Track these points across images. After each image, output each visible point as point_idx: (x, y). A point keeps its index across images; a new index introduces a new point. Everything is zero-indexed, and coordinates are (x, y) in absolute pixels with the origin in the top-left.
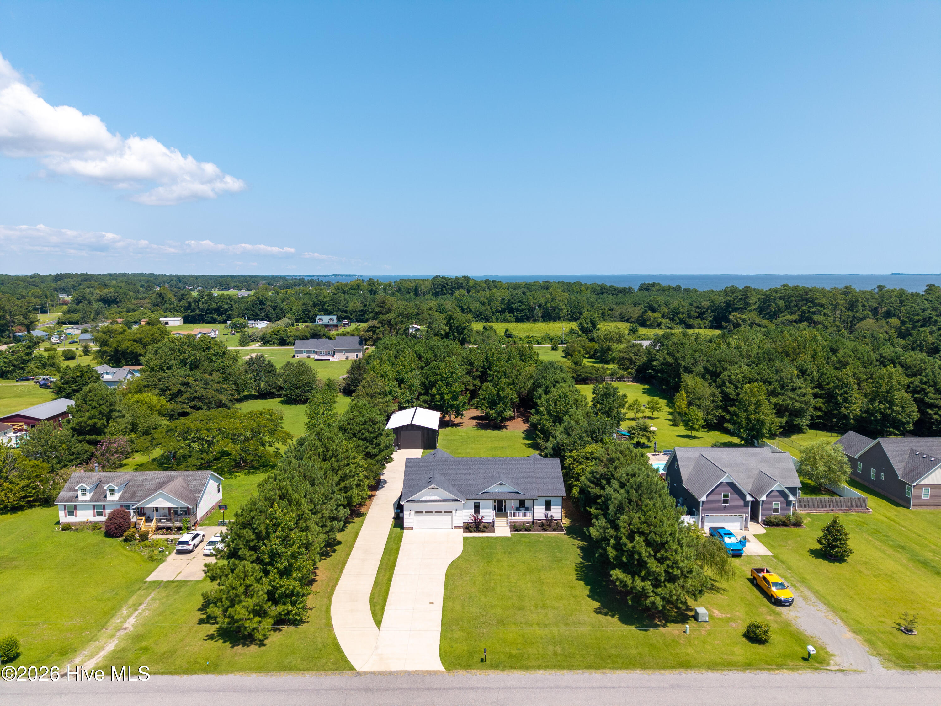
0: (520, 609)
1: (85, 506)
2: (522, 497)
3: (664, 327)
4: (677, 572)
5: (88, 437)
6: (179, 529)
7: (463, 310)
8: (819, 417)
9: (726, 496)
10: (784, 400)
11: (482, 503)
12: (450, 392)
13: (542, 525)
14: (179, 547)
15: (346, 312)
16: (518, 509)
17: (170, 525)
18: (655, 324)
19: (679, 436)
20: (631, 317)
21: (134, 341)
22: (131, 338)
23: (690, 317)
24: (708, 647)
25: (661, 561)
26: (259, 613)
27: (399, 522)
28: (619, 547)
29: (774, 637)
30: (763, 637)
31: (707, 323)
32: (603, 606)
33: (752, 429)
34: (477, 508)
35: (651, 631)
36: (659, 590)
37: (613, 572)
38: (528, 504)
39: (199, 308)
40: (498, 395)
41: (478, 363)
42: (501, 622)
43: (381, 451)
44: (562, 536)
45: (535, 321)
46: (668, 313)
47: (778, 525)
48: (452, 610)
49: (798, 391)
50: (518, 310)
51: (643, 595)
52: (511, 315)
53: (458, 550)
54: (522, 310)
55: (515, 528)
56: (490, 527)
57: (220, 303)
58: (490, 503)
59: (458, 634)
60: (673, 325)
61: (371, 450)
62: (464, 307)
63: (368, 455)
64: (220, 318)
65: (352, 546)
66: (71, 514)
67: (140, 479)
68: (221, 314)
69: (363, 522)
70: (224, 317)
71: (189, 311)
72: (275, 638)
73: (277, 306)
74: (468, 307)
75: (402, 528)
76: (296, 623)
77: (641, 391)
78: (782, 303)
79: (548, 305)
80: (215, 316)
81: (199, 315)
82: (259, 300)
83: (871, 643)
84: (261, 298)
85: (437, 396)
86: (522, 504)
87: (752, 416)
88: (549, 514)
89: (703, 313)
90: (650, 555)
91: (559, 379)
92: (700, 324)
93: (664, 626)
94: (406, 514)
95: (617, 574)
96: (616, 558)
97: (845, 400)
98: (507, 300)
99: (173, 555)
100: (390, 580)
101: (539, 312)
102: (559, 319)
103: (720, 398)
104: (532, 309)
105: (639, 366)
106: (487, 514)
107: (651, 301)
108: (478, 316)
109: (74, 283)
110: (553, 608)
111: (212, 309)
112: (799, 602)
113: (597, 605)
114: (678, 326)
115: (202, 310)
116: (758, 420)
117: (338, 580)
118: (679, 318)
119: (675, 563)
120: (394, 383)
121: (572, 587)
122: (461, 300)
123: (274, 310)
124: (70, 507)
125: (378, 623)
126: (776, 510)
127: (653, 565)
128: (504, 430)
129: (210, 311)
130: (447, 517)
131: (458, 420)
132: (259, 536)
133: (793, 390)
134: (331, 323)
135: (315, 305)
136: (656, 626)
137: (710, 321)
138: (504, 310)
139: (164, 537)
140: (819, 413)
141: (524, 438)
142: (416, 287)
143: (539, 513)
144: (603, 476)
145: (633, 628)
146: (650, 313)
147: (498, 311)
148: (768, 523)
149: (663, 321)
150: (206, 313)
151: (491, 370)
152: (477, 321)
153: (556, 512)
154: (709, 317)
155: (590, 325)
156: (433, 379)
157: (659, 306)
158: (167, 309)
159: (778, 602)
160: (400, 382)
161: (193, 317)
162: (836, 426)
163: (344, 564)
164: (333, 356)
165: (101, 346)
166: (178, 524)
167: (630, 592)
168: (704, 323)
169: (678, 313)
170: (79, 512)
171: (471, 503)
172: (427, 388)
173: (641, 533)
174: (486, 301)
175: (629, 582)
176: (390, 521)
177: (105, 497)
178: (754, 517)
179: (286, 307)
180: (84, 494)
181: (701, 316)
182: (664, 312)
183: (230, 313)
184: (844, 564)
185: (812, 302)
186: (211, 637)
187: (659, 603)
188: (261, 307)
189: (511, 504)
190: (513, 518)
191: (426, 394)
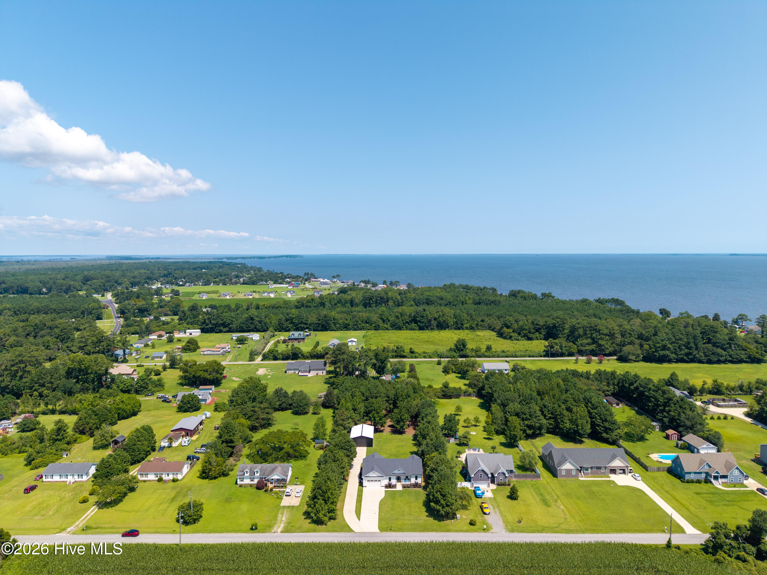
0: (403, 515)
1: (247, 478)
2: (407, 475)
3: (513, 339)
4: (449, 504)
5: (229, 444)
6: (282, 487)
7: (384, 321)
8: (551, 428)
9: (481, 475)
10: (531, 422)
11: (392, 477)
12: (378, 416)
13: (414, 485)
14: (287, 494)
15: (307, 324)
16: (405, 479)
17: (279, 485)
18: (508, 337)
19: (485, 438)
20: (495, 328)
21: (204, 371)
22: (202, 369)
23: (530, 332)
24: (457, 526)
25: (445, 500)
26: (325, 515)
27: (361, 484)
28: (433, 495)
29: (477, 523)
30: (474, 523)
31: (542, 336)
32: (429, 514)
33: (512, 438)
34: (390, 479)
35: (442, 522)
36: (444, 509)
37: (431, 504)
38: (409, 477)
39: (211, 323)
40: (401, 418)
41: (392, 396)
42: (397, 519)
43: (352, 454)
44: (421, 490)
45: (432, 329)
46: (517, 329)
47: (501, 485)
48: (382, 516)
49: (537, 418)
50: (420, 322)
51: (439, 511)
52: (416, 325)
53: (383, 495)
54: (424, 322)
55: (404, 487)
56: (395, 486)
57: (225, 320)
58: (395, 477)
59: (384, 522)
60: (520, 338)
61: (348, 453)
62: (385, 319)
63: (348, 456)
64: (225, 330)
65: (345, 494)
66: (242, 481)
67: (265, 467)
68: (225, 327)
69: (347, 484)
70: (227, 329)
71: (205, 325)
72: (329, 523)
73: (262, 321)
74: (387, 319)
75: (363, 486)
76: (334, 519)
77: (478, 404)
78: (581, 331)
79: (440, 319)
80: (222, 328)
81: (211, 328)
82: (250, 317)
83: (506, 526)
84: (251, 316)
85: (372, 418)
86: (407, 477)
87: (512, 433)
88: (417, 481)
89: (540, 329)
90: (441, 499)
91: (428, 413)
92: (537, 338)
93: (446, 520)
94: (364, 481)
95: (432, 504)
96: (433, 499)
97: (562, 421)
98: (413, 315)
99: (285, 497)
100: (361, 506)
101: (434, 323)
102: (448, 327)
103: (504, 420)
104: (430, 321)
105: (479, 388)
106: (394, 481)
107: (506, 320)
108: (394, 326)
109: (100, 284)
110: (413, 515)
111: (220, 324)
112: (492, 514)
113: (427, 514)
114: (523, 338)
115: (213, 325)
116: (514, 435)
117: (343, 506)
118: (524, 333)
119: (449, 501)
120: (352, 411)
121: (421, 509)
122: (383, 315)
123: (260, 323)
124: (242, 478)
125: (359, 519)
126: (501, 480)
127: (442, 502)
128: (404, 435)
129: (217, 325)
130: (379, 483)
131: (382, 428)
132: (323, 492)
133: (536, 417)
134: (300, 337)
135: (287, 320)
136: (444, 521)
137: (544, 335)
138: (411, 321)
139: (279, 489)
140: (552, 426)
141: (413, 440)
142: (352, 299)
143: (413, 480)
144: (434, 469)
145: (436, 521)
146: (505, 329)
147: (407, 322)
148: (498, 485)
149: (513, 334)
150: (216, 326)
151: (398, 400)
152: (393, 329)
153: (420, 481)
154: (544, 332)
155: (462, 346)
156: (370, 409)
157: (511, 324)
158: (189, 322)
159: (485, 513)
160: (354, 410)
161: (207, 329)
162: (558, 433)
163: (344, 500)
164: (309, 372)
165: (183, 373)
166: (281, 485)
167: (436, 510)
168: (540, 336)
169: (523, 330)
170: (245, 480)
171: (388, 477)
172: (367, 413)
173: (440, 491)
174: (399, 315)
175: (435, 507)
176: (357, 484)
177: (254, 474)
178: (493, 482)
179: (268, 321)
180: (247, 473)
181: (538, 330)
182: (514, 328)
183: (231, 326)
184: (516, 501)
185: (599, 332)
186: (310, 523)
187: (443, 513)
188: (251, 321)
189: (403, 477)
190: (403, 483)
191: (367, 416)
